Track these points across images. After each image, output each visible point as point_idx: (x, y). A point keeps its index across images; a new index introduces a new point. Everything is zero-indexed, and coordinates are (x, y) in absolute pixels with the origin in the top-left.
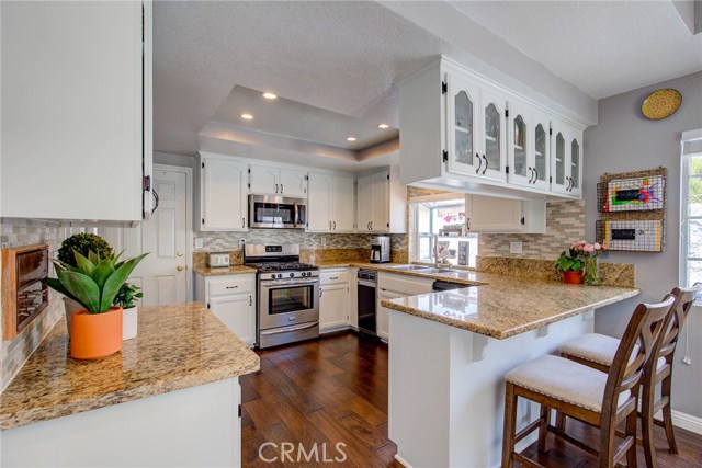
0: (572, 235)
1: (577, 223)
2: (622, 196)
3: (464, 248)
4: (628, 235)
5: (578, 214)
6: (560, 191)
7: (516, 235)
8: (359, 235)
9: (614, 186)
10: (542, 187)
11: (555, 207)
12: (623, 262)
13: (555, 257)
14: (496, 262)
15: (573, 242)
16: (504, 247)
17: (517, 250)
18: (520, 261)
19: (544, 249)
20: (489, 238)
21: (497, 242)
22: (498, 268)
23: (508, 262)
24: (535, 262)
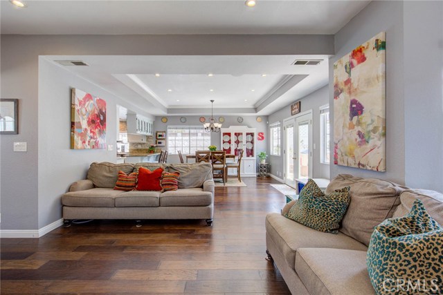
0: (151, 143)
1: (152, 141)
2: (160, 136)
3: (123, 147)
4: (160, 143)
5: (152, 139)
6: (149, 134)
7: (139, 143)
9: (158, 134)
10: (145, 133)
11: (148, 137)
12: (160, 148)
14: (134, 150)
15: (152, 145)
16: (136, 146)
17: (140, 147)
18: (140, 149)
19: (146, 146)
20: (132, 144)
21: (134, 145)
22: (135, 152)
23: (138, 150)
24: (144, 149)
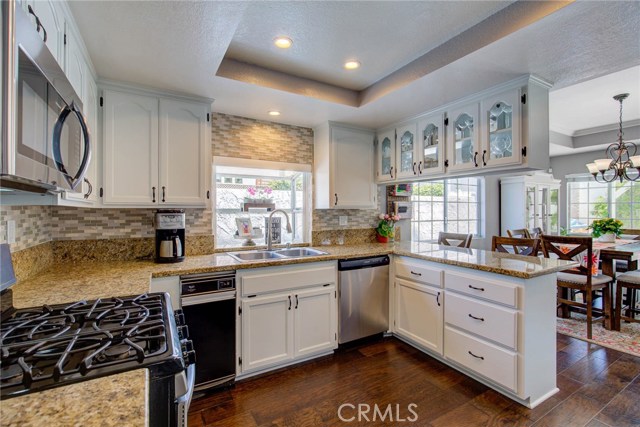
2: (401, 187)
4: (403, 210)
7: (342, 210)
12: (396, 225)
13: (366, 226)
17: (344, 223)
21: (328, 217)
22: (332, 240)
24: (357, 231)
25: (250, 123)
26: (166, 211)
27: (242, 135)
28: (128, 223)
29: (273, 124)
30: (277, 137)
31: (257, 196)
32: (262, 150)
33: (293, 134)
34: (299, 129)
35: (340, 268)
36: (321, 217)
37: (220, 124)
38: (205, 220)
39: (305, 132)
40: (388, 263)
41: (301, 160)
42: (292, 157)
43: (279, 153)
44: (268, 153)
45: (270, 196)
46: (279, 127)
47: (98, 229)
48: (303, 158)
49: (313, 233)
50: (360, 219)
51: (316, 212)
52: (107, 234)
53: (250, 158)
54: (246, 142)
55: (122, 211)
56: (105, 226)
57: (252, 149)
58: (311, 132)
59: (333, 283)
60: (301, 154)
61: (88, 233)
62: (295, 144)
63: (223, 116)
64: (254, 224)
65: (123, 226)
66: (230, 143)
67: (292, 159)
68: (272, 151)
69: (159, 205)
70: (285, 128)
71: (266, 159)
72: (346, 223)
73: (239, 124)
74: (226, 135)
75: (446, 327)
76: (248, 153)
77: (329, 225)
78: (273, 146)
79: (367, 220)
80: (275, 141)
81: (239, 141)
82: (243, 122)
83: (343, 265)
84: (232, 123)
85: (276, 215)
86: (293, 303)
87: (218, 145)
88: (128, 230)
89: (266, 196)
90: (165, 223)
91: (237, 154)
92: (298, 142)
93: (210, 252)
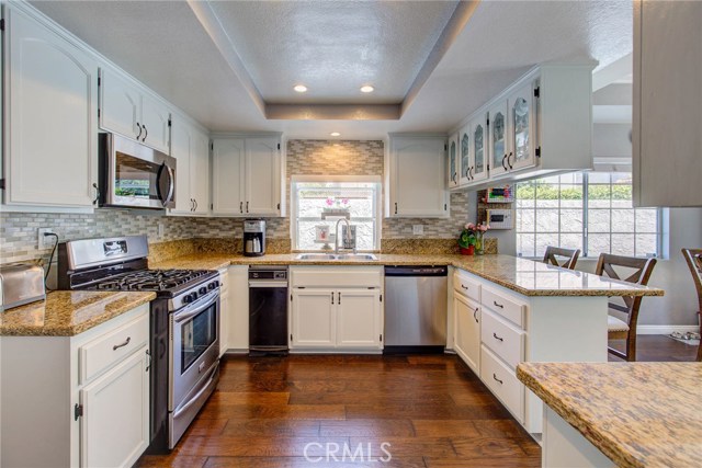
0: (461, 218)
1: (463, 210)
2: (497, 192)
4: (497, 219)
5: (464, 203)
7: (418, 219)
8: (194, 220)
12: (490, 237)
13: (448, 236)
14: (401, 243)
16: (408, 230)
17: (419, 232)
18: (422, 241)
19: (440, 230)
20: (393, 222)
21: (400, 226)
22: (403, 248)
23: (412, 242)
24: (436, 240)
25: (321, 144)
26: (250, 219)
27: (314, 155)
28: (234, 227)
29: (342, 142)
30: (346, 153)
31: (334, 206)
32: (332, 166)
33: (362, 148)
34: (368, 143)
35: (387, 275)
36: (391, 225)
37: (297, 147)
38: (284, 226)
39: (375, 144)
40: (445, 274)
41: (370, 172)
42: (360, 169)
43: (348, 167)
44: (338, 169)
45: (347, 205)
46: (348, 143)
47: (216, 231)
48: (372, 169)
49: (383, 241)
50: (438, 228)
51: (385, 220)
52: (222, 235)
53: (321, 174)
54: (318, 161)
55: (230, 219)
56: (221, 230)
57: (323, 166)
58: (380, 144)
59: (378, 287)
60: (371, 166)
61: (212, 233)
62: (364, 157)
63: (299, 141)
64: (332, 231)
65: (230, 229)
66: (304, 163)
67: (361, 171)
68: (341, 166)
69: (244, 215)
70: (355, 143)
71: (337, 173)
72: (421, 232)
73: (312, 146)
74: (301, 157)
75: (483, 346)
76: (320, 170)
77: (400, 234)
78: (342, 162)
79: (448, 230)
80: (344, 157)
81: (312, 160)
82: (315, 144)
83: (391, 271)
84: (307, 146)
85: (352, 223)
86: (335, 299)
87: (295, 165)
88: (234, 232)
89: (343, 206)
90: (249, 228)
91: (310, 172)
92: (367, 154)
93: (288, 252)
